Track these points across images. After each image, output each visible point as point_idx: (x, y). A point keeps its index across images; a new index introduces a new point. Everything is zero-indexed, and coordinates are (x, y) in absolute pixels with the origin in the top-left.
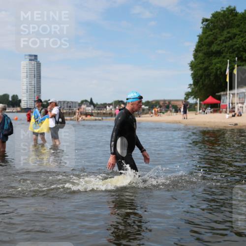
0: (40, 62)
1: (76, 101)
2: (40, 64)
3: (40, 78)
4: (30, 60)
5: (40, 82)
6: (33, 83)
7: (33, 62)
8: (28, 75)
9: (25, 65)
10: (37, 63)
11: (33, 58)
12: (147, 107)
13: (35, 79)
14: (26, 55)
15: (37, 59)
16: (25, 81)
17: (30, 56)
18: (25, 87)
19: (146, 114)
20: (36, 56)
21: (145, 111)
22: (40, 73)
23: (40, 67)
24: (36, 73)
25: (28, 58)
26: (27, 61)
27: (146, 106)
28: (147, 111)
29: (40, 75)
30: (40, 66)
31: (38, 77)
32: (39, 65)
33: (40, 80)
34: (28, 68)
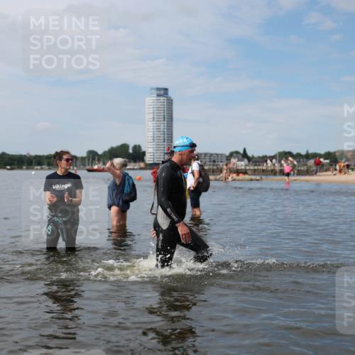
0: (172, 98)
1: (222, 153)
2: (172, 100)
3: (172, 121)
4: (158, 95)
5: (172, 126)
6: (162, 127)
7: (162, 98)
8: (155, 117)
9: (150, 103)
10: (168, 100)
11: (162, 92)
12: (328, 161)
13: (166, 122)
14: (152, 89)
15: (167, 94)
16: (151, 125)
17: (158, 89)
18: (151, 134)
19: (326, 171)
20: (166, 90)
21: (325, 168)
22: (172, 113)
23: (172, 105)
24: (166, 114)
25: (155, 92)
26: (154, 97)
27: (325, 159)
28: (328, 166)
29: (172, 116)
30: (172, 103)
31: (169, 118)
32: (170, 102)
33: (172, 124)
34: (155, 106)
